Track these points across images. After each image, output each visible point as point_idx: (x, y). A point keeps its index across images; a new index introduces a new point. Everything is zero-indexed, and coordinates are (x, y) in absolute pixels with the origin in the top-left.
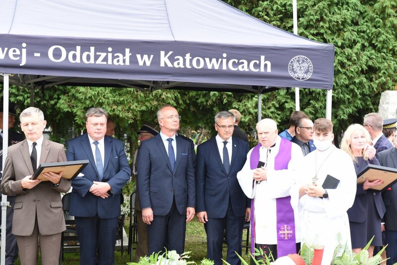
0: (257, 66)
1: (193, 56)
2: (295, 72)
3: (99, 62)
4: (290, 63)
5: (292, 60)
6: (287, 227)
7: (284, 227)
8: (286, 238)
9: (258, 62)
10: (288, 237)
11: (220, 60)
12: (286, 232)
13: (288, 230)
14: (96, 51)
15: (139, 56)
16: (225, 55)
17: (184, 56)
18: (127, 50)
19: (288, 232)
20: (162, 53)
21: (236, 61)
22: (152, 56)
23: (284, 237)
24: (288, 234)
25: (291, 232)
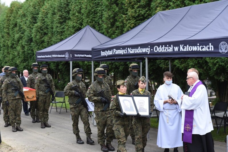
0: (209, 48)
1: (189, 46)
2: (222, 50)
3: (165, 51)
4: (219, 46)
5: (220, 44)
6: (189, 125)
7: (187, 125)
8: (188, 131)
9: (209, 46)
10: (188, 130)
11: (197, 46)
12: (188, 128)
13: (189, 127)
14: (165, 47)
15: (175, 47)
16: (198, 44)
17: (186, 46)
18: (172, 45)
19: (189, 128)
20: (181, 45)
21: (202, 46)
22: (178, 47)
23: (187, 130)
24: (189, 129)
25: (190, 128)
